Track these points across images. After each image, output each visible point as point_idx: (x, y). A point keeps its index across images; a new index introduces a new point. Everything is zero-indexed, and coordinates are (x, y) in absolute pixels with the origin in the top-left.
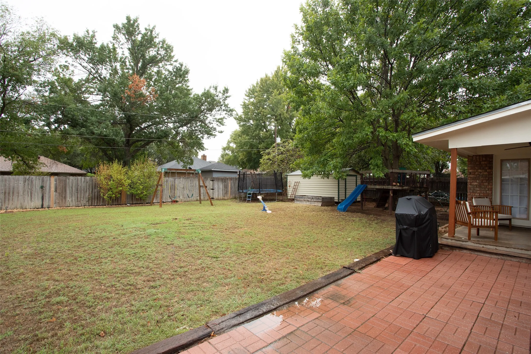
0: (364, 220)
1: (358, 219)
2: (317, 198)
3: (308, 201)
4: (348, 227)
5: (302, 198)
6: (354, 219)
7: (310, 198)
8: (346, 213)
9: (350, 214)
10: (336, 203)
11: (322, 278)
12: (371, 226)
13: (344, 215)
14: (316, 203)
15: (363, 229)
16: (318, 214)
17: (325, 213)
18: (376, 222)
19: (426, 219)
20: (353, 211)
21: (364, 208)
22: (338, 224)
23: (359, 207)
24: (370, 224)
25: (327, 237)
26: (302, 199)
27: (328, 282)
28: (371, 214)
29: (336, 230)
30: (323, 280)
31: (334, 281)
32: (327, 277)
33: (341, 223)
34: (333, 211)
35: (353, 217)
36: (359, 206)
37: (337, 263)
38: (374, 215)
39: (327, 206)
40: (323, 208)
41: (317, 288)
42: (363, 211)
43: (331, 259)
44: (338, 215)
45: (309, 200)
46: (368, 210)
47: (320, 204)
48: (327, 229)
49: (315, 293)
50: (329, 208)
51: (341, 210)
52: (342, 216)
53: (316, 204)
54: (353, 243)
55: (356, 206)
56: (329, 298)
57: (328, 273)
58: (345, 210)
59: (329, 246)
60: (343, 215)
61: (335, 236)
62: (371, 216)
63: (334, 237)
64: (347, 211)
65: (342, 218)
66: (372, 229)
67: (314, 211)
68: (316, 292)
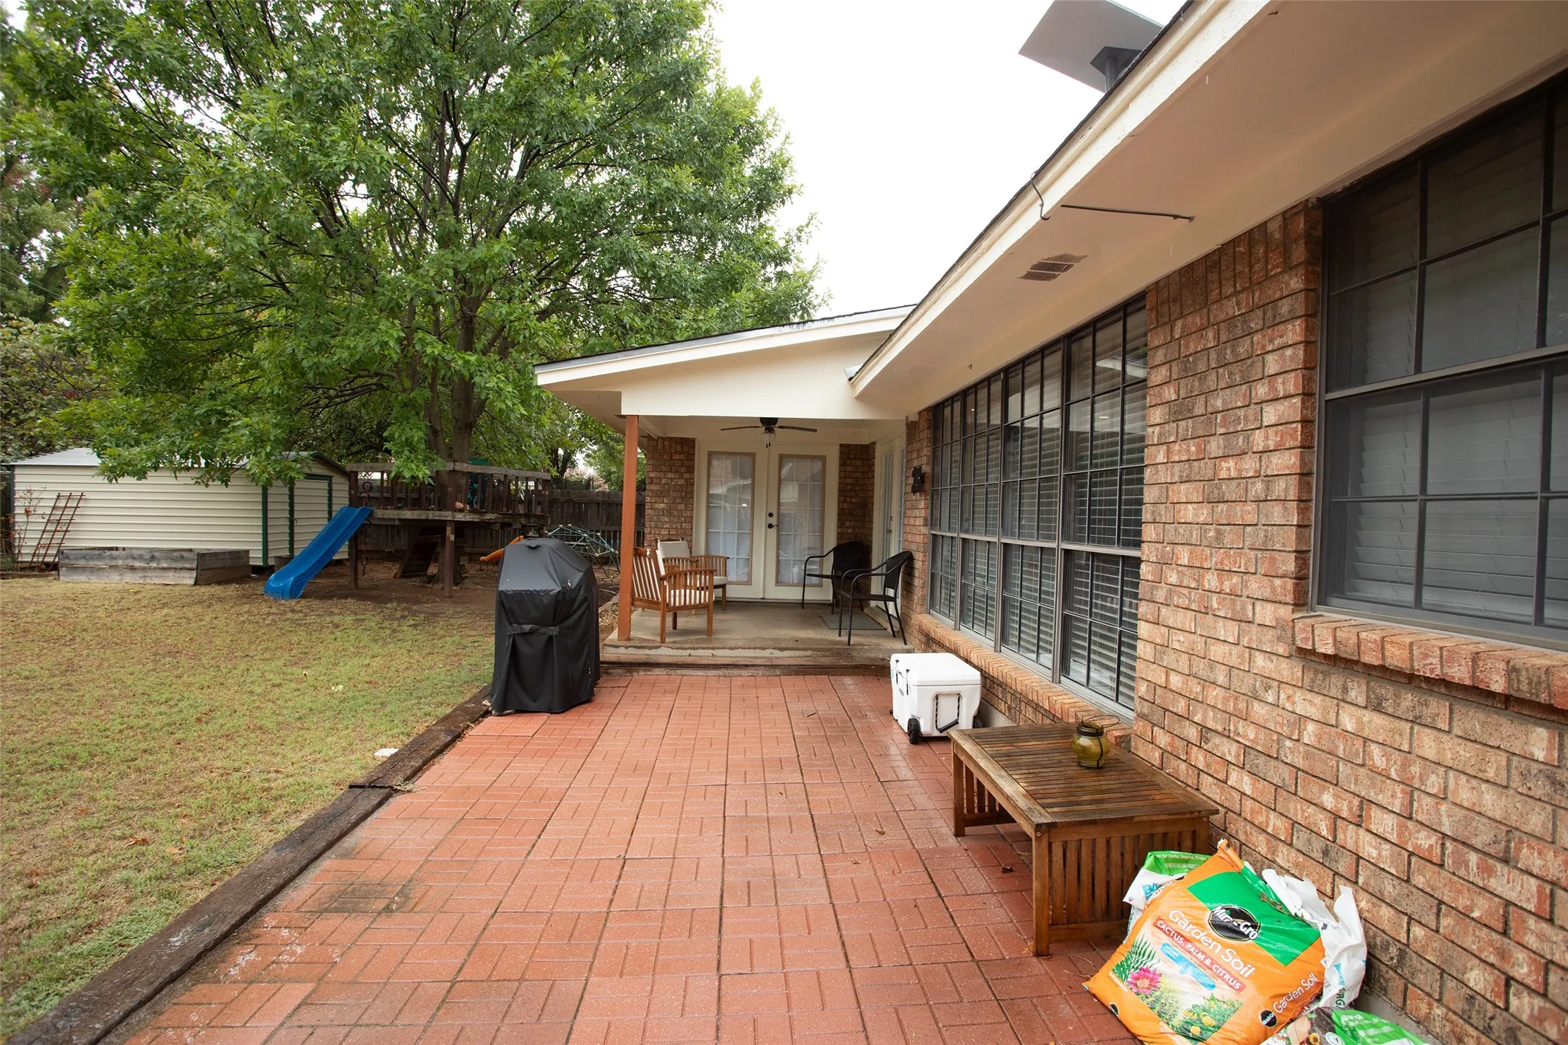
0: (372, 619)
1: (349, 619)
2: (176, 558)
3: (133, 569)
4: (320, 648)
5: (100, 557)
6: (336, 619)
7: (140, 558)
8: (303, 602)
9: (315, 603)
10: (256, 569)
11: (279, 846)
12: (401, 636)
13: (298, 608)
14: (171, 574)
15: (376, 648)
16: (191, 615)
17: (218, 607)
18: (412, 622)
19: (578, 602)
20: (326, 595)
21: (360, 583)
22: (280, 641)
23: (343, 581)
24: (394, 631)
25: (251, 692)
26: (101, 564)
27: (310, 855)
28: (391, 601)
29: (281, 663)
30: (288, 854)
31: (330, 846)
32: (299, 838)
33: (295, 639)
34: (249, 598)
35: (332, 614)
36: (341, 576)
37: (317, 780)
38: (400, 600)
39: (219, 583)
40: (203, 589)
41: (270, 888)
42: (360, 592)
43: (290, 769)
44: (274, 610)
45: (137, 564)
46: (376, 587)
47: (189, 578)
48: (243, 666)
49: (263, 910)
50: (232, 590)
51: (280, 594)
52: (289, 615)
53: (171, 578)
54: (354, 698)
55: (328, 575)
56: (327, 910)
57: (295, 823)
58: (295, 592)
59: (269, 724)
60: (293, 611)
61: (279, 685)
62: (389, 605)
63: (277, 690)
64: (303, 597)
65: (292, 621)
66: (408, 645)
67: (165, 605)
68: (270, 905)
